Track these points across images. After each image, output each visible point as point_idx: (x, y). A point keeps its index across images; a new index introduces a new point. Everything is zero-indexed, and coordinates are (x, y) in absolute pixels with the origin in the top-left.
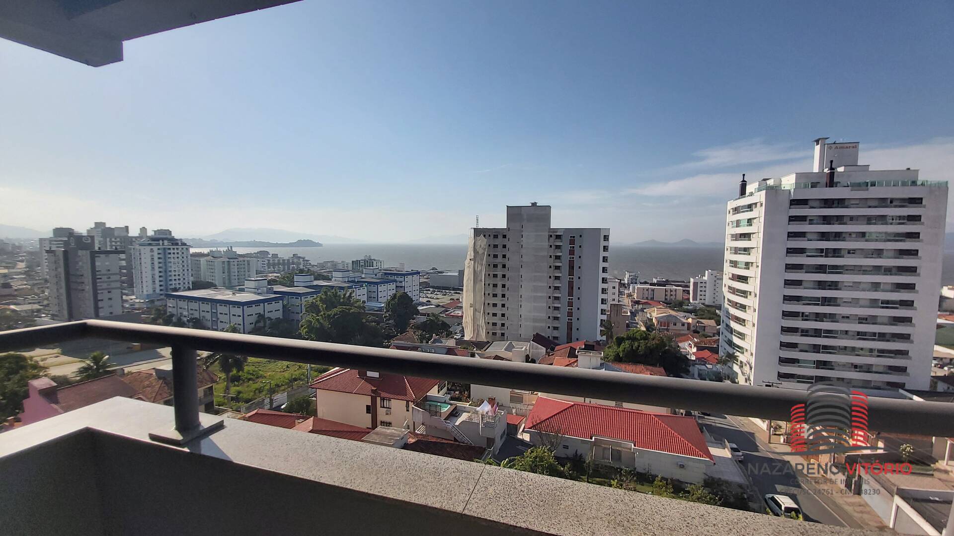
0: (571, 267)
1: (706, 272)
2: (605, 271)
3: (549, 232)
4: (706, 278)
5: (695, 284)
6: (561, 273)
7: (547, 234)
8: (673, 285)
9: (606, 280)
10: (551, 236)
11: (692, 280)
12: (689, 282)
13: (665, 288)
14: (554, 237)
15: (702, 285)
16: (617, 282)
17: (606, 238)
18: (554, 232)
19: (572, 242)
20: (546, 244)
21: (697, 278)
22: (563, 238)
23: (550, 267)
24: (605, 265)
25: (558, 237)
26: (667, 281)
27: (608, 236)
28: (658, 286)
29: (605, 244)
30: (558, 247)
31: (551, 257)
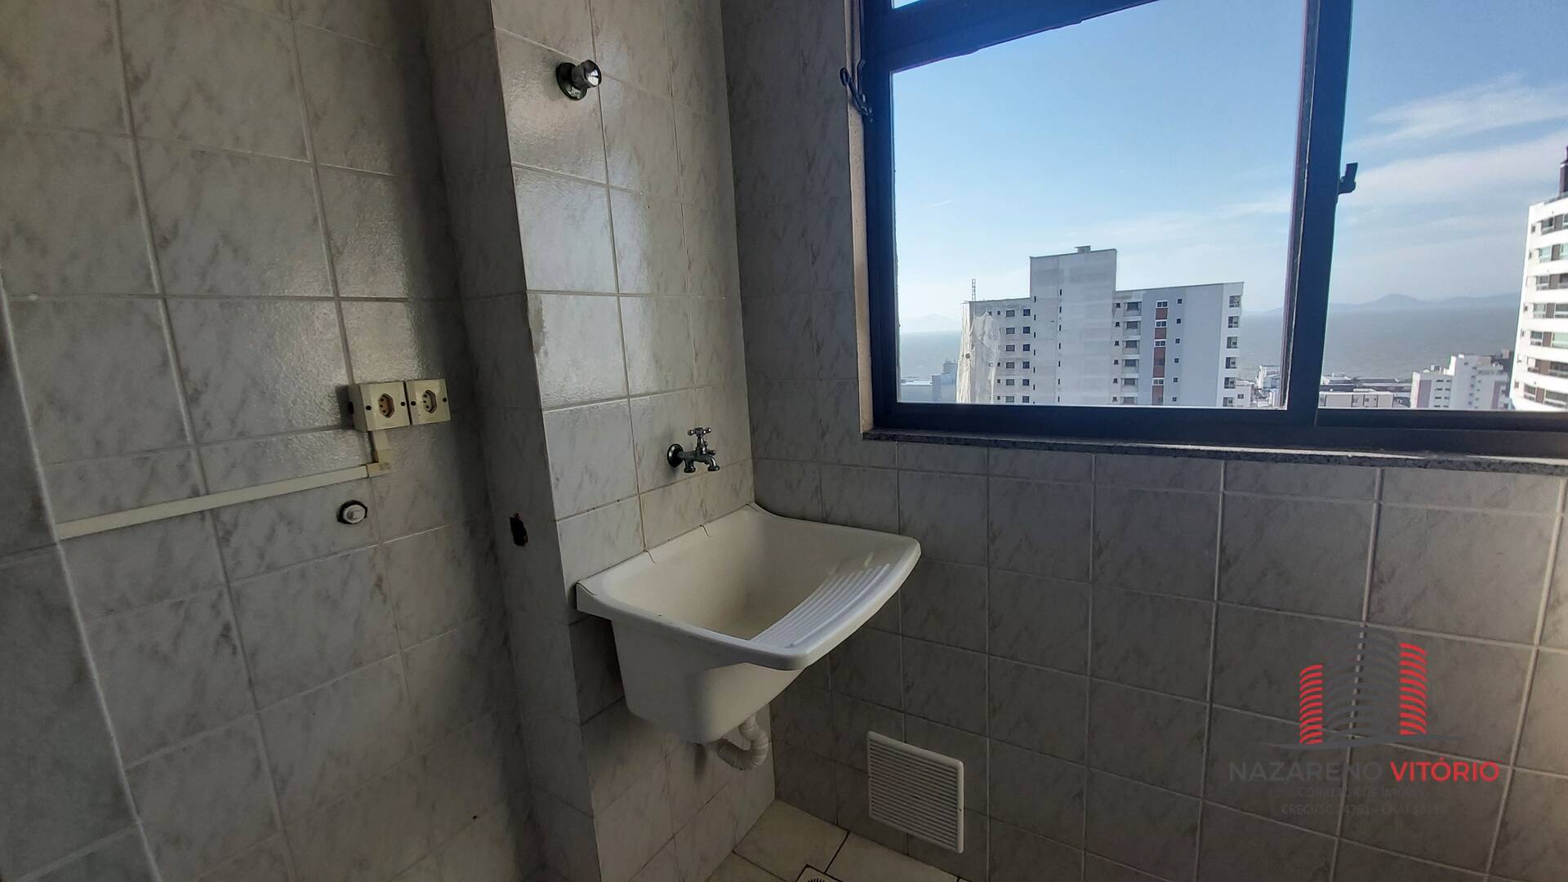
0: (1160, 361)
1: (1453, 359)
2: (1232, 366)
3: (1114, 298)
4: (1451, 371)
5: (1424, 385)
6: (1138, 372)
7: (1110, 302)
8: (1369, 387)
9: (1233, 382)
10: (1118, 305)
11: (1416, 377)
12: (1411, 381)
13: (1351, 393)
14: (1124, 307)
15: (1440, 385)
16: (1248, 385)
17: (1235, 301)
18: (1123, 298)
19: (1162, 311)
20: (1108, 320)
21: (1427, 371)
22: (1143, 307)
23: (1116, 362)
24: (1231, 353)
25: (1133, 306)
26: (1355, 380)
27: (1239, 297)
28: (1334, 391)
29: (1233, 312)
30: (1132, 325)
31: (1117, 343)
